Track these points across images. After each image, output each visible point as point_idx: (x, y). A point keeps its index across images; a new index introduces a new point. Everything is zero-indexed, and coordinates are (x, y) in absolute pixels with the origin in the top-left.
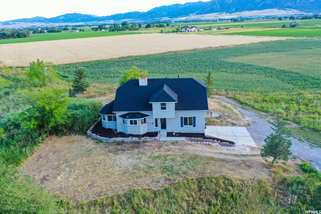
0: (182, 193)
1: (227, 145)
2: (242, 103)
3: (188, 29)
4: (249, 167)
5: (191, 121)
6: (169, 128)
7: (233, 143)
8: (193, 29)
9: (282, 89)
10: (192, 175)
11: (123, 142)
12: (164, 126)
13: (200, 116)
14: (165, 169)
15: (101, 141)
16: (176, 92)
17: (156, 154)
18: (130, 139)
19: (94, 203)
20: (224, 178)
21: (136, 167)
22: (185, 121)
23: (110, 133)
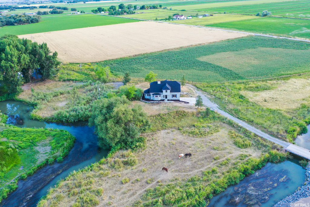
0: (172, 114)
1: (186, 103)
2: (197, 88)
3: (178, 17)
4: (191, 109)
5: (175, 96)
6: (168, 98)
7: (189, 103)
8: (182, 18)
9: (218, 81)
10: (175, 110)
11: (153, 103)
12: (166, 98)
13: (178, 94)
14: (168, 109)
15: (146, 103)
16: (170, 86)
17: (165, 106)
18: (156, 102)
19: (151, 116)
20: (183, 111)
21: (159, 109)
22: (173, 96)
23: (148, 100)
